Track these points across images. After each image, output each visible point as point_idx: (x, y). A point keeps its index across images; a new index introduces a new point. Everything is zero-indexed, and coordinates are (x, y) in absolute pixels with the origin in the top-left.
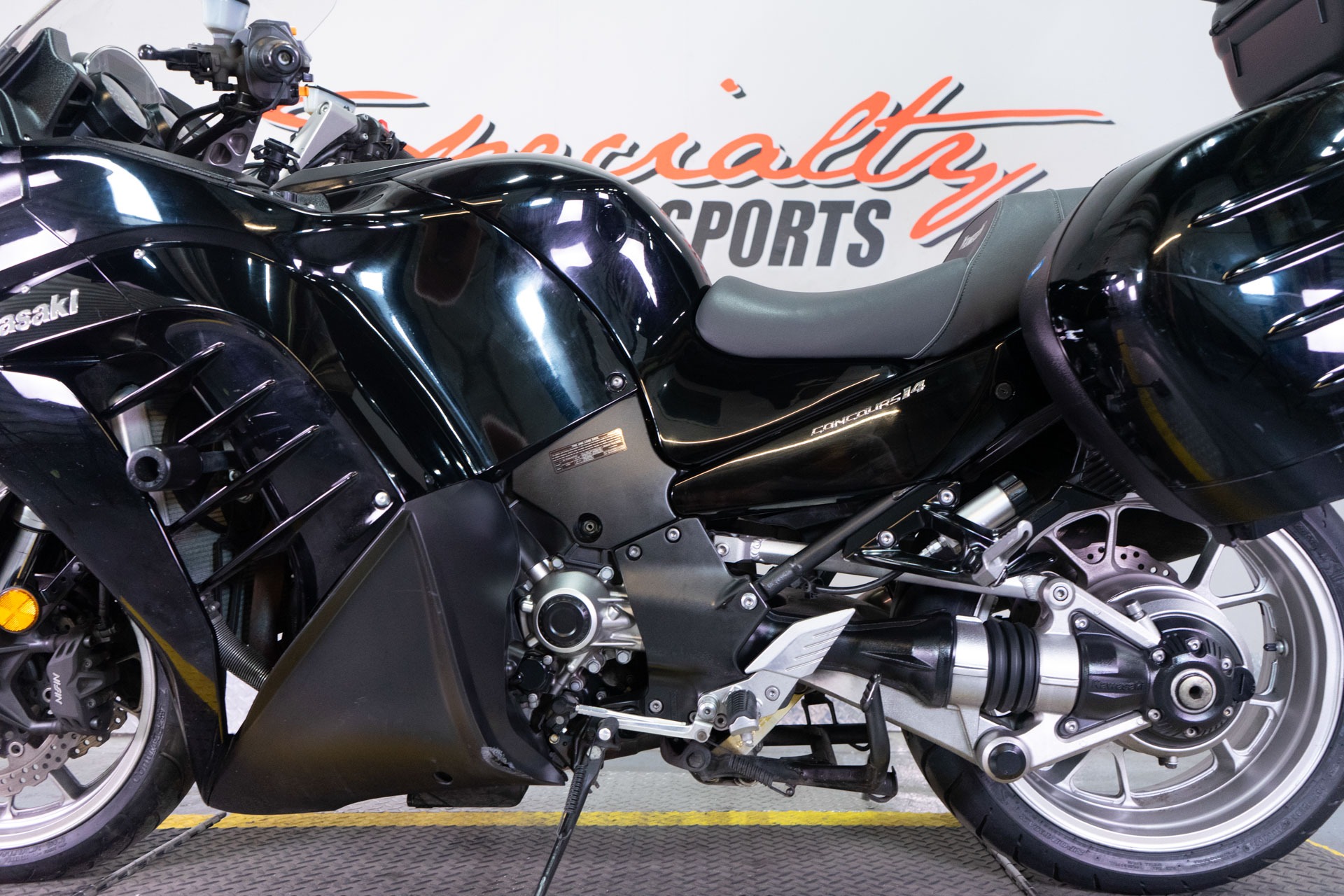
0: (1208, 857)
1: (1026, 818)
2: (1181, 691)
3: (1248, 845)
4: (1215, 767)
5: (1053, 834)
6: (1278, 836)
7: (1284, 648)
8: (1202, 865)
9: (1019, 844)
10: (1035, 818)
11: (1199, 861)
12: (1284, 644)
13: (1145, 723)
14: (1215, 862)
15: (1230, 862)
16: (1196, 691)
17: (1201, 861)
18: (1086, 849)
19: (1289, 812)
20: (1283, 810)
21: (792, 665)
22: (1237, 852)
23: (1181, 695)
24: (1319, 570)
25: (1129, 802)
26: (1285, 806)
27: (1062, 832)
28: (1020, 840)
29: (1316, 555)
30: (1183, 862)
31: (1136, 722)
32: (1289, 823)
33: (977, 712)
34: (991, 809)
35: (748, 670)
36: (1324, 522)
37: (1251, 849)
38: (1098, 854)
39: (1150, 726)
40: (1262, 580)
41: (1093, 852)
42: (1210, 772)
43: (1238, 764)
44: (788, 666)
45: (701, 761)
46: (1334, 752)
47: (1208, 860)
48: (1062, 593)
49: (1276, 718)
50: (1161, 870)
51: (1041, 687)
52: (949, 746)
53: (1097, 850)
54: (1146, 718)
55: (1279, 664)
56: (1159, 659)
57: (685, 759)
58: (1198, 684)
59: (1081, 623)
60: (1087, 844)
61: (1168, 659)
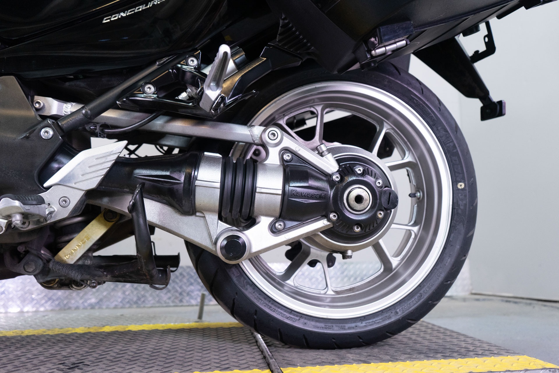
0: (374, 320)
1: (259, 299)
2: (349, 198)
3: (398, 310)
4: (382, 270)
5: (277, 309)
6: (415, 304)
7: (420, 195)
8: (370, 325)
9: (255, 317)
10: (265, 299)
11: (368, 323)
12: (420, 193)
13: (329, 223)
14: (378, 323)
15: (387, 322)
16: (359, 199)
17: (370, 322)
18: (298, 318)
19: (421, 289)
20: (418, 288)
21: (79, 180)
22: (391, 315)
23: (350, 201)
24: (437, 138)
25: (330, 292)
26: (419, 286)
27: (283, 308)
28: (256, 314)
29: (435, 129)
30: (359, 324)
31: (322, 223)
32: (421, 296)
33: (216, 217)
34: (237, 293)
35: (46, 185)
36: (439, 108)
37: (400, 313)
38: (306, 321)
39: (332, 226)
40: (407, 153)
41: (302, 320)
42: (379, 273)
43: (394, 266)
44: (76, 181)
45: (34, 267)
46: (447, 251)
47: (374, 322)
48: (274, 135)
49: (416, 236)
50: (345, 329)
51: (257, 195)
52: (199, 243)
53: (305, 319)
54: (329, 220)
55: (418, 206)
56: (337, 180)
57: (23, 267)
58: (360, 194)
59: (287, 157)
60: (299, 315)
61: (342, 180)
